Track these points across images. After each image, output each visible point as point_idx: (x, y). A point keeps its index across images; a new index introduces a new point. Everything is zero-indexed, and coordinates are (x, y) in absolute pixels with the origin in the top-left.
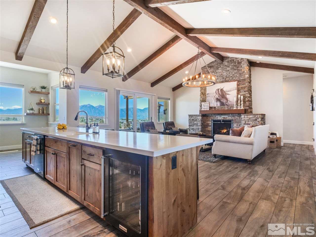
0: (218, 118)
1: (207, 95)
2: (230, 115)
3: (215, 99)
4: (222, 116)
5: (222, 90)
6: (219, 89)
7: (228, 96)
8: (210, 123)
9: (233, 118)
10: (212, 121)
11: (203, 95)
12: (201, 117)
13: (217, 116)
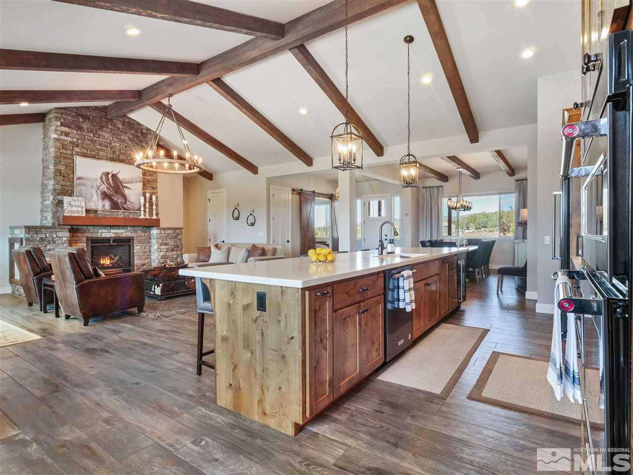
0: (103, 235)
1: (76, 181)
2: (129, 228)
3: (99, 192)
4: (112, 231)
5: (114, 176)
6: (109, 173)
7: (126, 192)
8: (84, 246)
9: (133, 234)
10: (90, 242)
11: (63, 178)
12: (68, 233)
13: (100, 231)
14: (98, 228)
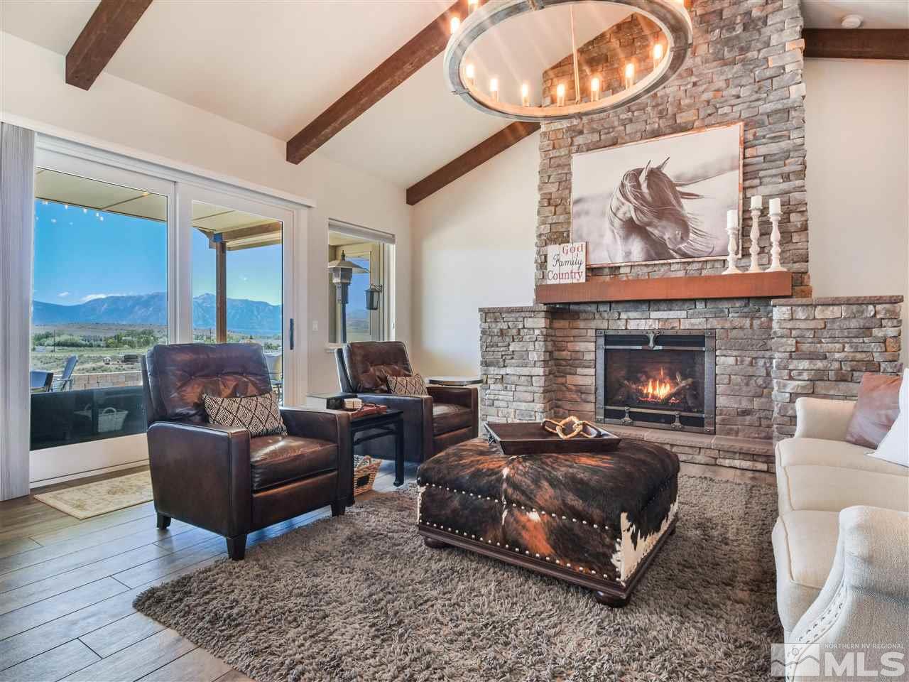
0: (632, 325)
1: (574, 209)
2: (700, 306)
3: (617, 223)
4: (654, 315)
5: (655, 175)
6: (639, 171)
8: (589, 349)
9: (714, 323)
10: (601, 341)
11: (553, 208)
12: (543, 320)
13: (623, 316)
14: (620, 307)
